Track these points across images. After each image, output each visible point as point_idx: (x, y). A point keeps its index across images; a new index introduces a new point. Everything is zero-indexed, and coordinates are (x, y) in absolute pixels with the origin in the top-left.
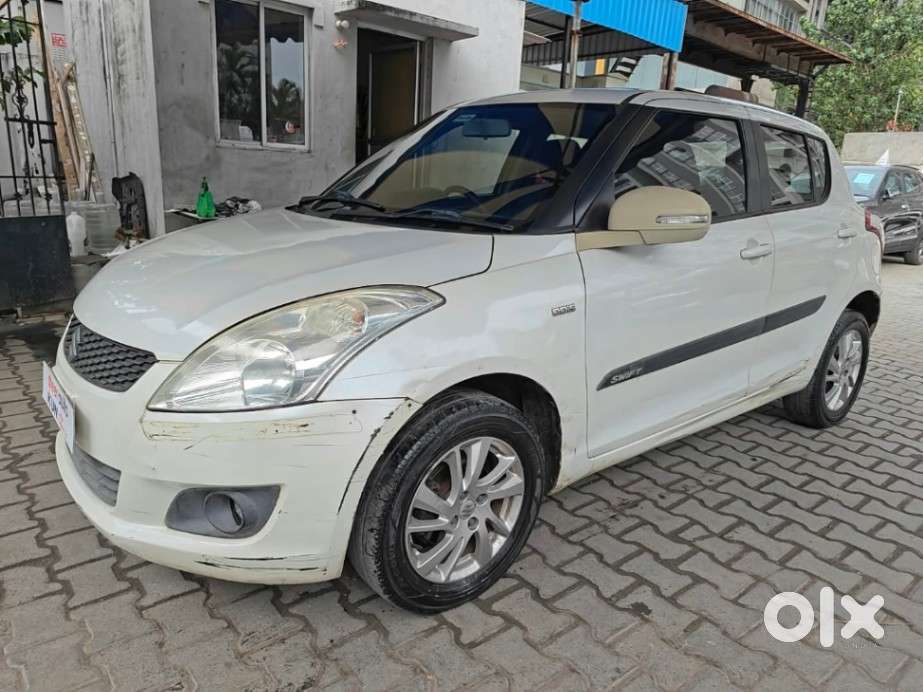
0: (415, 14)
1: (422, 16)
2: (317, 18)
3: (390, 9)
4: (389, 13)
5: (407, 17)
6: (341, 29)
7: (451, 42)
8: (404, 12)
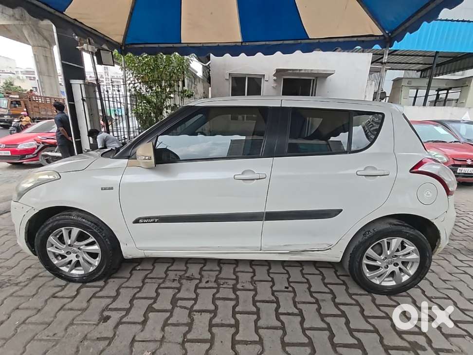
0: (302, 70)
1: (305, 70)
2: (266, 78)
3: (290, 70)
4: (289, 72)
5: (298, 72)
6: (275, 80)
7: (327, 77)
8: (297, 70)
